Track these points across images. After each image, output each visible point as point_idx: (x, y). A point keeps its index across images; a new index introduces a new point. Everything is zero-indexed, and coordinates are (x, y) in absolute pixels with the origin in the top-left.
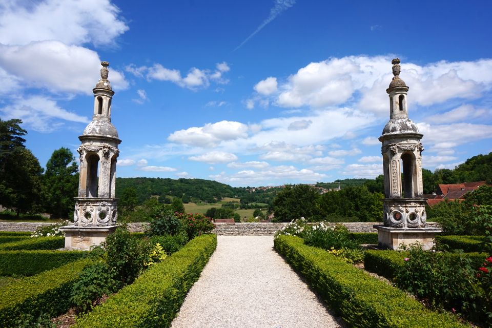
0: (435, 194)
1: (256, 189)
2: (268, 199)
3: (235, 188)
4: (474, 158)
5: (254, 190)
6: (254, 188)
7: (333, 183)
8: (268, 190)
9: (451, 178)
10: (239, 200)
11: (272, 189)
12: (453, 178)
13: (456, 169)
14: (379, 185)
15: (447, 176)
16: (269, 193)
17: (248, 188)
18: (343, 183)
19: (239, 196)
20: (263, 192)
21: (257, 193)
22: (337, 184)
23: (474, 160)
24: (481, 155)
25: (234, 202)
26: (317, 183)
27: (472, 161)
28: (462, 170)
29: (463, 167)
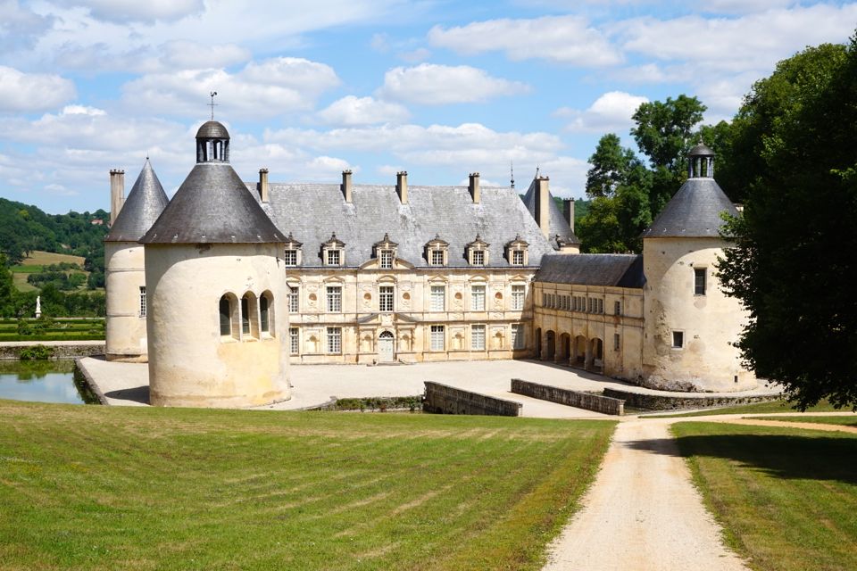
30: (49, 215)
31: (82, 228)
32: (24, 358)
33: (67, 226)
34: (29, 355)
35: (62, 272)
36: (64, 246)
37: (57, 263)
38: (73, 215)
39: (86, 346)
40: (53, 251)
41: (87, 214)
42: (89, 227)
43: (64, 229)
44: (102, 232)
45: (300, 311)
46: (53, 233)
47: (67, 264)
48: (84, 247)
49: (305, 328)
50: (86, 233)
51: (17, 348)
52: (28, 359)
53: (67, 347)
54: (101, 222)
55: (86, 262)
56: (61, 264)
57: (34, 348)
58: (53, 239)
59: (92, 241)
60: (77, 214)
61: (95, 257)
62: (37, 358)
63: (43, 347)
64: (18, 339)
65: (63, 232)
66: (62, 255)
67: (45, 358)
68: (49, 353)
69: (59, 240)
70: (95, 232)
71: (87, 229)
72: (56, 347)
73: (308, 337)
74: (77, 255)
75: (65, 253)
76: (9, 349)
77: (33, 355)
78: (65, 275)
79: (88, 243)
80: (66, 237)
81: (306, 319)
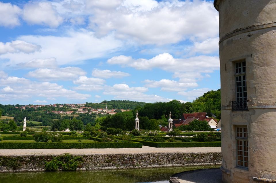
0: (180, 120)
1: (26, 108)
2: (40, 117)
3: (6, 106)
4: (209, 93)
5: (24, 108)
6: (24, 106)
7: (100, 103)
8: (39, 109)
9: (191, 108)
10: (12, 118)
11: (43, 108)
12: (192, 108)
13: (197, 100)
14: (147, 111)
15: (190, 107)
16: (40, 111)
17: (18, 105)
18: (110, 104)
19: (10, 114)
20: (34, 110)
21: (28, 111)
22: (104, 104)
23: (208, 94)
24: (213, 91)
25: (7, 120)
26: (87, 103)
27: (207, 95)
28: (200, 101)
29: (201, 99)
30: (3, 105)
31: (13, 109)
32: (49, 170)
33: (8, 108)
34: (56, 167)
35: (7, 121)
36: (7, 114)
37: (5, 119)
38: (9, 105)
39: (117, 155)
40: (4, 115)
41: (14, 105)
42: (15, 109)
43: (7, 109)
44: (18, 110)
46: (4, 110)
47: (8, 119)
48: (13, 114)
50: (13, 110)
51: (41, 157)
52: (54, 170)
53: (96, 156)
54: (18, 108)
55: (14, 119)
56: (7, 119)
57: (61, 158)
58: (4, 112)
59: (15, 113)
60: (11, 105)
61: (17, 117)
62: (65, 170)
63: (72, 156)
64: (35, 147)
65: (7, 110)
66: (6, 117)
67: (73, 170)
68: (79, 163)
69: (6, 112)
70: (16, 110)
71: (14, 109)
72: (85, 156)
74: (11, 117)
75: (7, 116)
76: (33, 159)
77: (60, 166)
78: (7, 122)
79: (14, 113)
80: (8, 111)
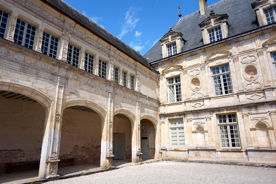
45: (235, 91)
49: (245, 111)
73: (253, 124)
81: (244, 99)
